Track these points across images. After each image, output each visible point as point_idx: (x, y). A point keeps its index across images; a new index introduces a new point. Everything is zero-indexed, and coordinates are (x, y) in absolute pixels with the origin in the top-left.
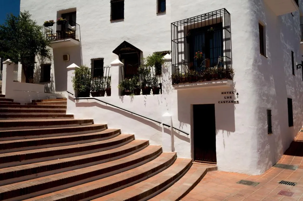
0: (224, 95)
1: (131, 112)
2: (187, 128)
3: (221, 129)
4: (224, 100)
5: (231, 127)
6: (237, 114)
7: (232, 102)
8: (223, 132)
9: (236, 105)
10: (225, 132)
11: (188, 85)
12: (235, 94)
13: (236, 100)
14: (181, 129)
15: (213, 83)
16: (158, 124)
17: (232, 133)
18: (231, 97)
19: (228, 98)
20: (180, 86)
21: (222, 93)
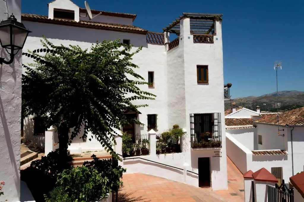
0: (215, 153)
1: (165, 165)
2: (197, 171)
3: (214, 170)
4: (215, 155)
5: (218, 169)
6: (221, 162)
7: (219, 156)
8: (215, 172)
9: (220, 158)
10: (216, 171)
11: (202, 149)
12: (220, 152)
13: (221, 155)
14: (193, 172)
15: (215, 149)
16: (181, 170)
17: (218, 172)
18: (218, 154)
19: (217, 154)
20: (197, 149)
21: (215, 152)
